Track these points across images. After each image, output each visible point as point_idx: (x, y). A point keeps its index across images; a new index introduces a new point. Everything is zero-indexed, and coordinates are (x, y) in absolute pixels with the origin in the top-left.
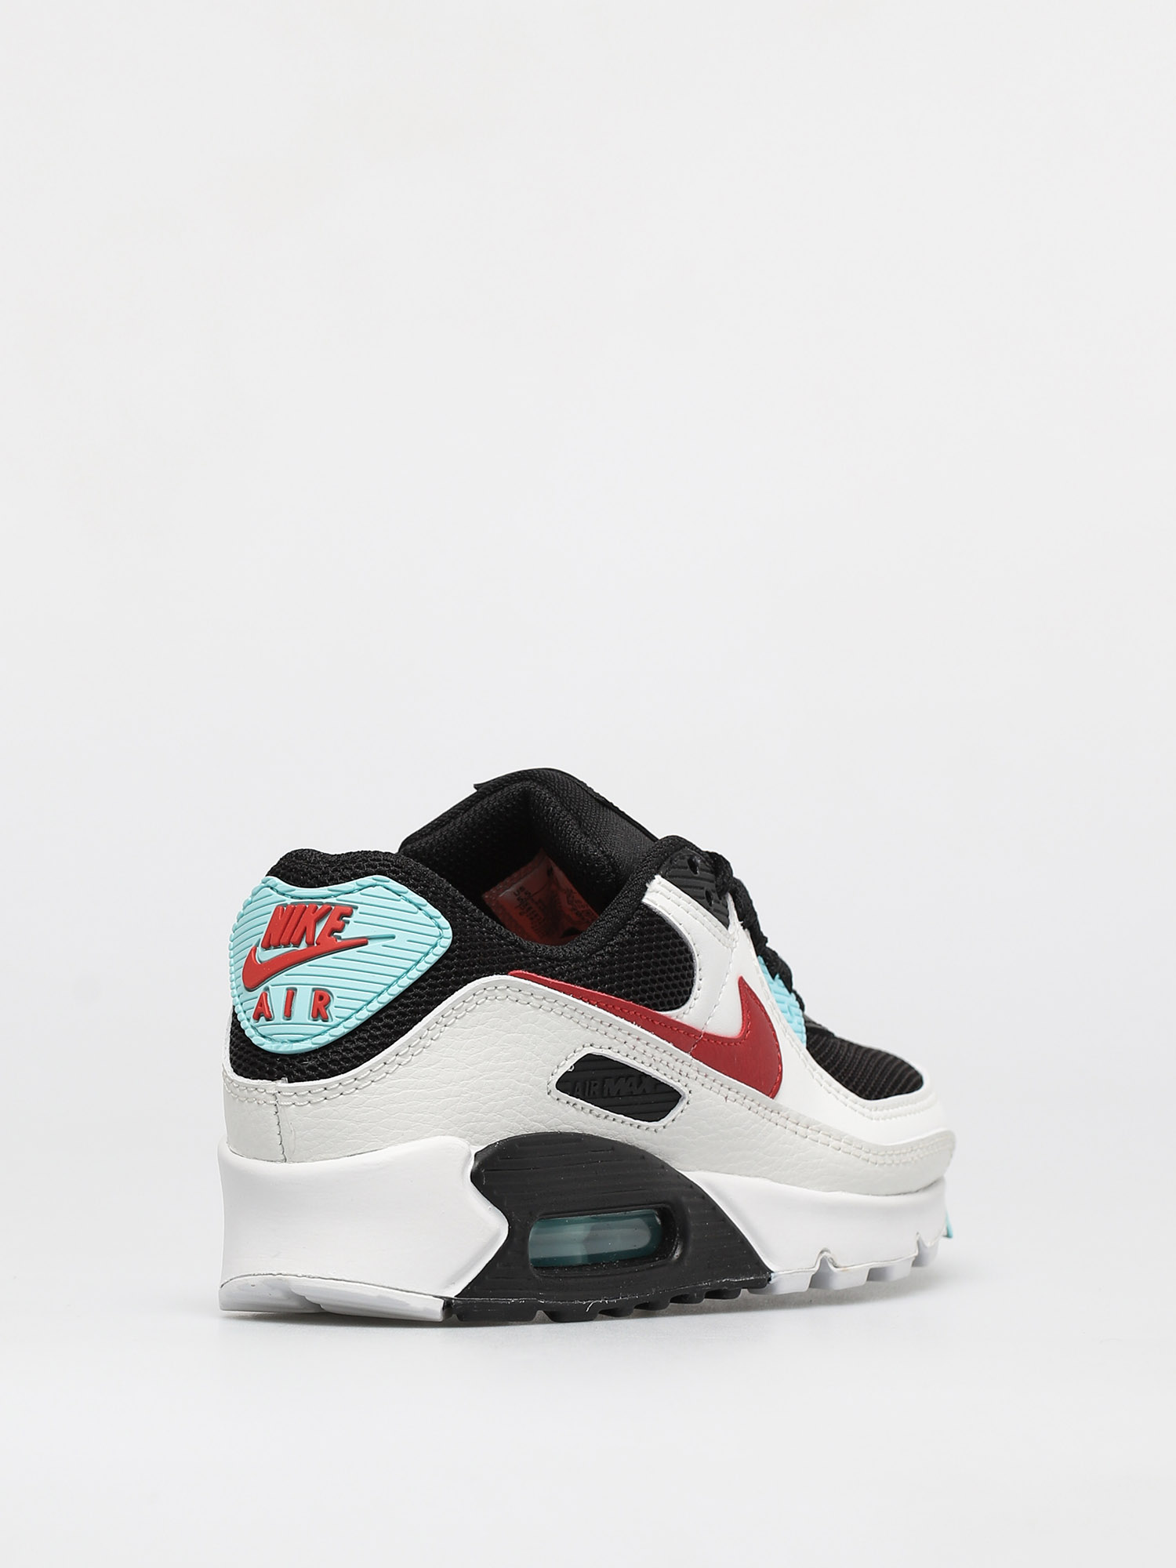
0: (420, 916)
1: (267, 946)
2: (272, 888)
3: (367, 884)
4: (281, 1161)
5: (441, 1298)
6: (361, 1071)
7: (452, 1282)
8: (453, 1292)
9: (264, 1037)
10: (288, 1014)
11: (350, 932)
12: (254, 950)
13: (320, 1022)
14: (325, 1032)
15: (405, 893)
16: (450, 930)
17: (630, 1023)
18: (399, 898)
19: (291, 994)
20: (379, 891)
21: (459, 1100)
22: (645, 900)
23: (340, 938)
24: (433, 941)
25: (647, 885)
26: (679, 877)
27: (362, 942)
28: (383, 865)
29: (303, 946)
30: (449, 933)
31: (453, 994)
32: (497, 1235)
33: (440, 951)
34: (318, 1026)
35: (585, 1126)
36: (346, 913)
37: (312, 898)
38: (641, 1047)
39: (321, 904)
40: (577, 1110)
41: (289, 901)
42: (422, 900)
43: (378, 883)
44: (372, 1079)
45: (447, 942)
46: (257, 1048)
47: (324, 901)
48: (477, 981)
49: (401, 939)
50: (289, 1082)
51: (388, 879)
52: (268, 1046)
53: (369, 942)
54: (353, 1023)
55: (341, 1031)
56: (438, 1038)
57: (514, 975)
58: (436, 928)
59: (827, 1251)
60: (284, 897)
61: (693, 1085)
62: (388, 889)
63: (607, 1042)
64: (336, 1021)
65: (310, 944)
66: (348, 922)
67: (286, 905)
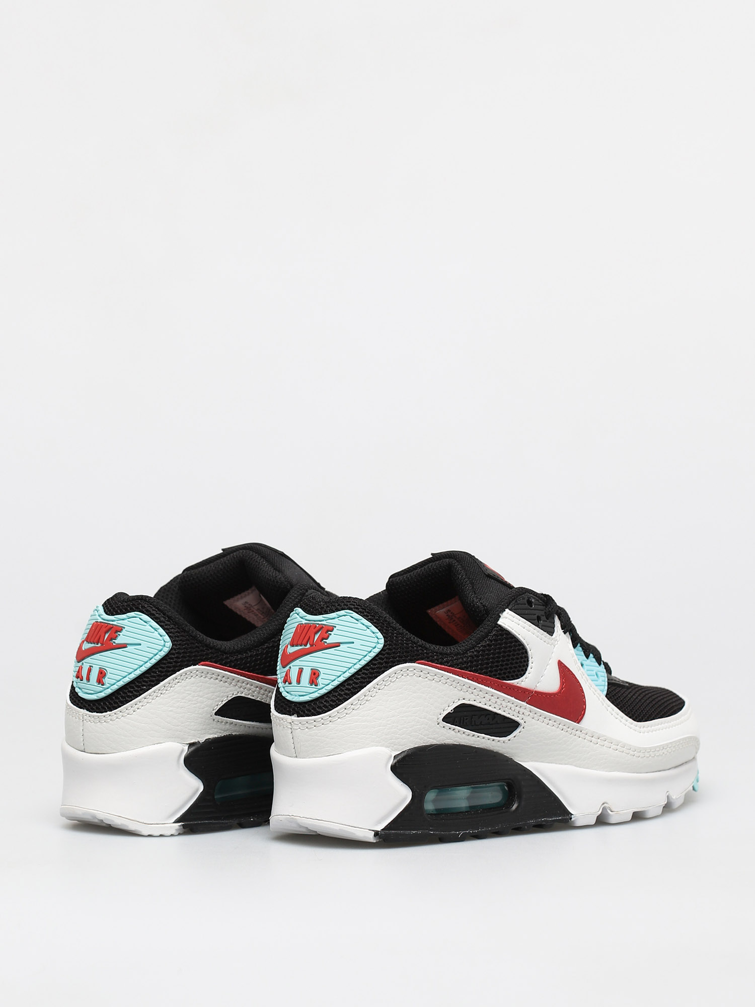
0: (368, 632)
1: (292, 645)
2: (298, 614)
3: (341, 615)
4: (295, 757)
5: (373, 831)
6: (333, 713)
7: (379, 822)
8: (379, 828)
9: (288, 692)
10: (299, 681)
11: (331, 640)
12: (287, 646)
13: (313, 686)
14: (316, 691)
15: (361, 620)
16: (383, 639)
17: (487, 687)
18: (357, 622)
19: (301, 671)
20: (348, 618)
21: (385, 728)
22: (499, 623)
23: (326, 642)
24: (374, 645)
25: (500, 615)
26: (521, 609)
27: (337, 645)
28: (352, 605)
29: (308, 646)
30: (382, 641)
31: (383, 673)
32: (405, 799)
33: (377, 650)
34: (312, 689)
35: (461, 740)
36: (331, 629)
37: (315, 621)
38: (494, 699)
39: (318, 624)
40: (456, 732)
41: (304, 622)
42: (369, 624)
43: (348, 614)
44: (339, 717)
45: (381, 646)
46: (284, 698)
47: (320, 623)
48: (397, 666)
49: (357, 644)
50: (298, 717)
51: (352, 612)
52: (289, 697)
53: (341, 645)
54: (330, 687)
55: (323, 691)
56: (375, 696)
57: (419, 663)
58: (376, 638)
59: (607, 803)
60: (302, 620)
61: (526, 719)
62: (352, 617)
63: (473, 697)
64: (322, 686)
65: (312, 645)
66: (331, 634)
67: (302, 624)
